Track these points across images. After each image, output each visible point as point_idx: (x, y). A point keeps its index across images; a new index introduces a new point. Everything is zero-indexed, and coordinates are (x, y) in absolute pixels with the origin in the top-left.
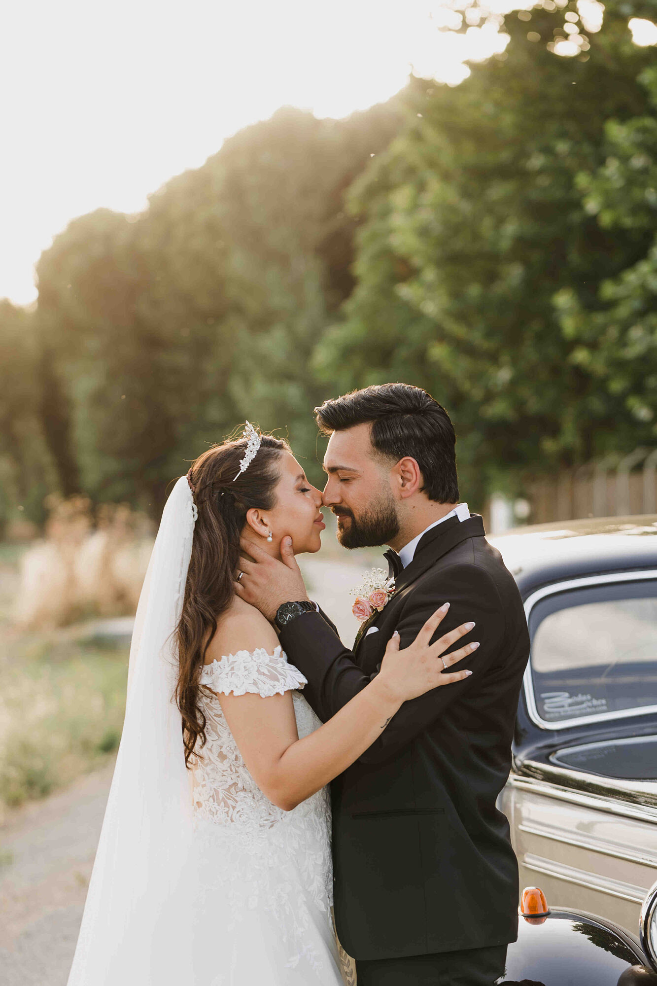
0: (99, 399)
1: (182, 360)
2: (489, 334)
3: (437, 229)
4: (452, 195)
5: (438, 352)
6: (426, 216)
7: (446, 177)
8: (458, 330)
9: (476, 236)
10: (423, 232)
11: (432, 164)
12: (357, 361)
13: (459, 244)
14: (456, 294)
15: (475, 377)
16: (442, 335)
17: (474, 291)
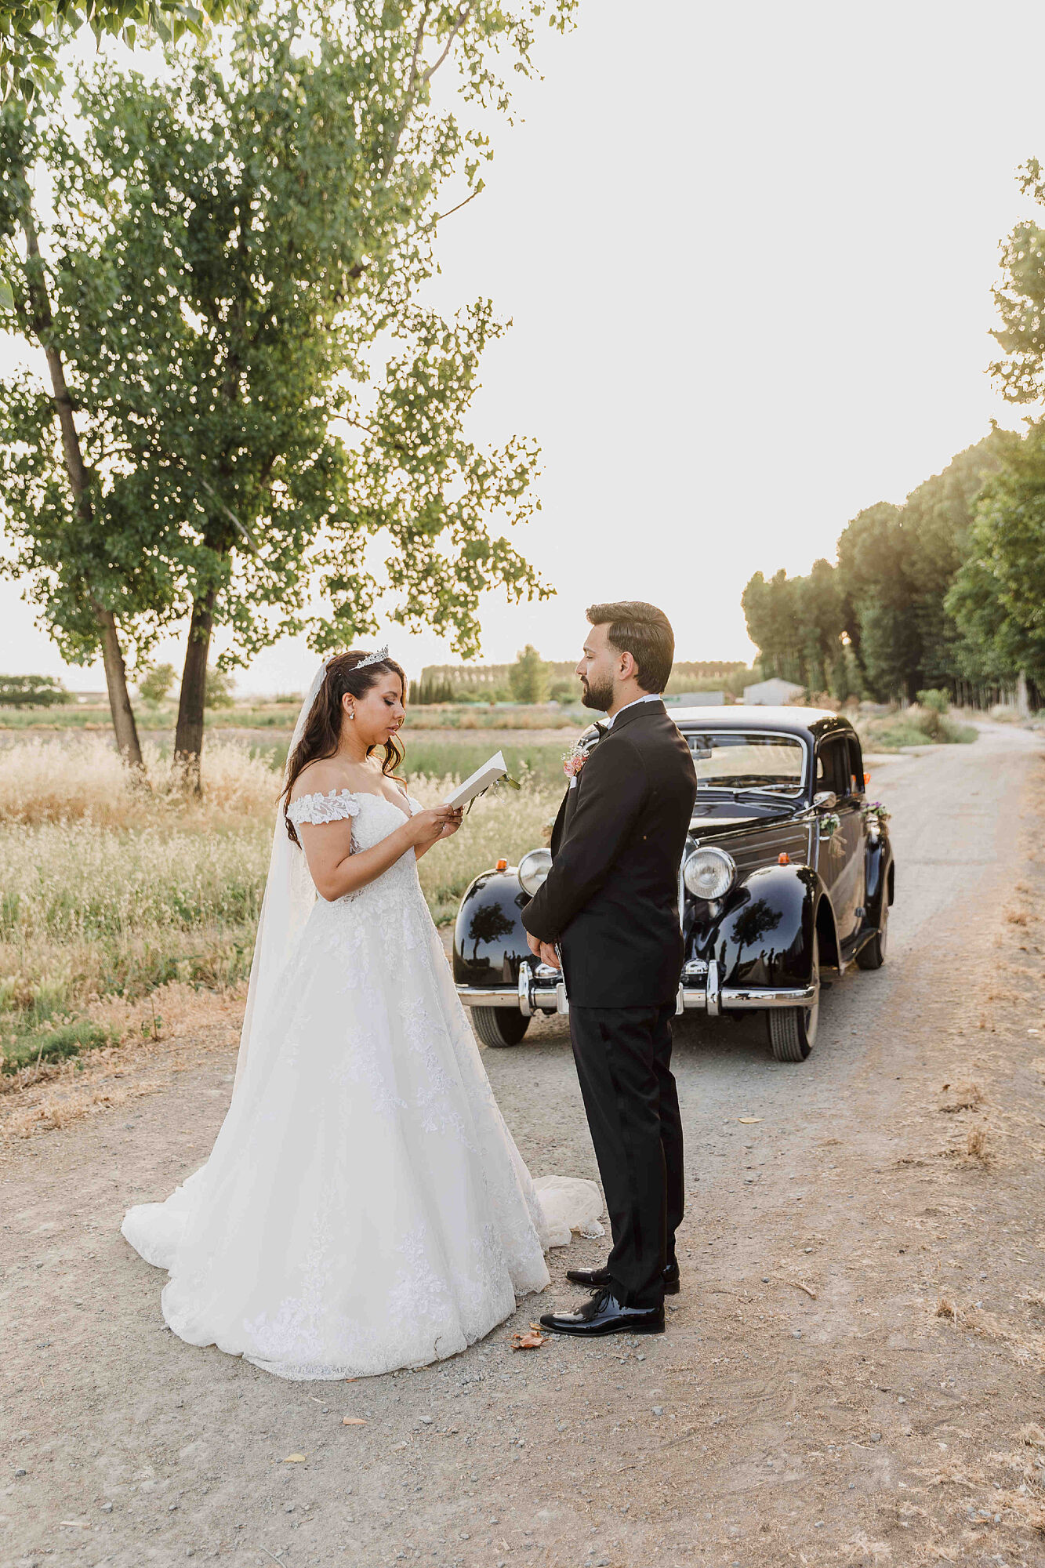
0: (876, 623)
1: (929, 598)
2: (1031, 589)
3: (1001, 525)
4: (1012, 503)
5: (1003, 599)
6: (997, 516)
7: (1011, 492)
8: (1013, 585)
9: (1026, 528)
10: (995, 527)
11: (1003, 484)
12: (969, 603)
13: (1015, 534)
14: (1013, 565)
15: (1025, 614)
16: (1007, 591)
17: (1022, 561)
